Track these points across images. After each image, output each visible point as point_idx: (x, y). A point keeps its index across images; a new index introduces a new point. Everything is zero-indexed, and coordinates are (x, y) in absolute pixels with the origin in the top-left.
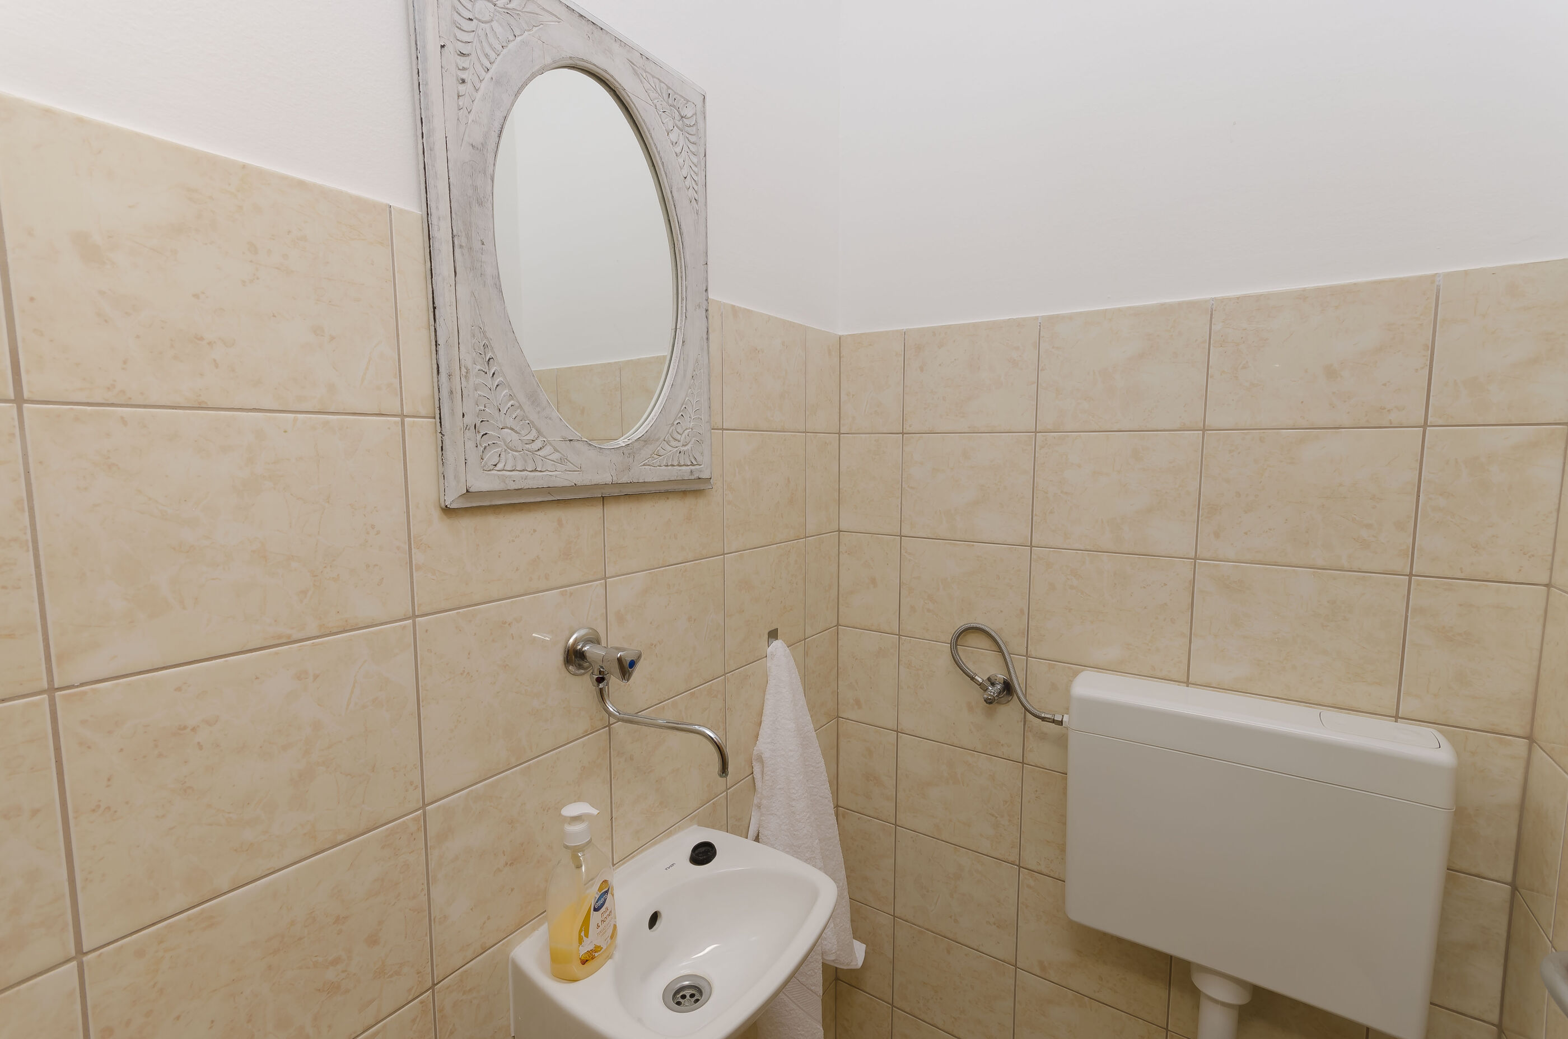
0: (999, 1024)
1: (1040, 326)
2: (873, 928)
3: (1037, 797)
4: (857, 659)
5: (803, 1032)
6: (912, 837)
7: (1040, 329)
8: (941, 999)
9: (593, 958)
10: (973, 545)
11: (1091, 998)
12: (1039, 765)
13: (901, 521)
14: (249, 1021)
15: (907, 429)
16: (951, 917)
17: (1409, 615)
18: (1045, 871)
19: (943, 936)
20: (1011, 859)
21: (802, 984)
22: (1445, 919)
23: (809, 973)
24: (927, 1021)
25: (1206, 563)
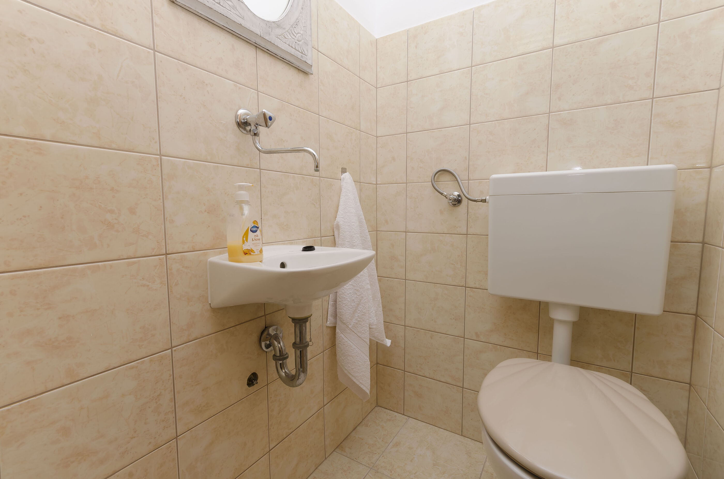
0: (456, 368)
1: (473, 13)
2: (395, 334)
3: (474, 250)
4: (386, 200)
5: (360, 360)
6: (413, 284)
7: (473, 14)
8: (428, 362)
9: (250, 254)
10: (442, 130)
11: (500, 346)
12: (475, 234)
13: (407, 126)
14: (62, 218)
15: (410, 78)
16: (433, 320)
17: (652, 118)
18: (478, 286)
19: (428, 331)
20: (461, 284)
21: (359, 337)
22: (671, 267)
23: (362, 332)
24: (422, 375)
25: (555, 114)
